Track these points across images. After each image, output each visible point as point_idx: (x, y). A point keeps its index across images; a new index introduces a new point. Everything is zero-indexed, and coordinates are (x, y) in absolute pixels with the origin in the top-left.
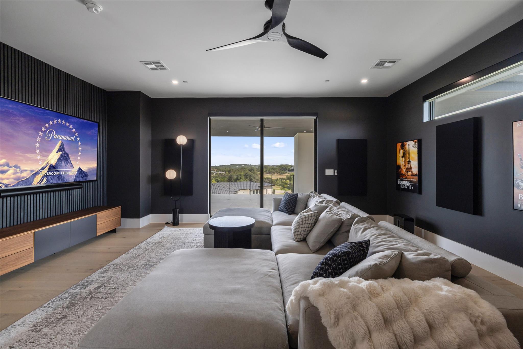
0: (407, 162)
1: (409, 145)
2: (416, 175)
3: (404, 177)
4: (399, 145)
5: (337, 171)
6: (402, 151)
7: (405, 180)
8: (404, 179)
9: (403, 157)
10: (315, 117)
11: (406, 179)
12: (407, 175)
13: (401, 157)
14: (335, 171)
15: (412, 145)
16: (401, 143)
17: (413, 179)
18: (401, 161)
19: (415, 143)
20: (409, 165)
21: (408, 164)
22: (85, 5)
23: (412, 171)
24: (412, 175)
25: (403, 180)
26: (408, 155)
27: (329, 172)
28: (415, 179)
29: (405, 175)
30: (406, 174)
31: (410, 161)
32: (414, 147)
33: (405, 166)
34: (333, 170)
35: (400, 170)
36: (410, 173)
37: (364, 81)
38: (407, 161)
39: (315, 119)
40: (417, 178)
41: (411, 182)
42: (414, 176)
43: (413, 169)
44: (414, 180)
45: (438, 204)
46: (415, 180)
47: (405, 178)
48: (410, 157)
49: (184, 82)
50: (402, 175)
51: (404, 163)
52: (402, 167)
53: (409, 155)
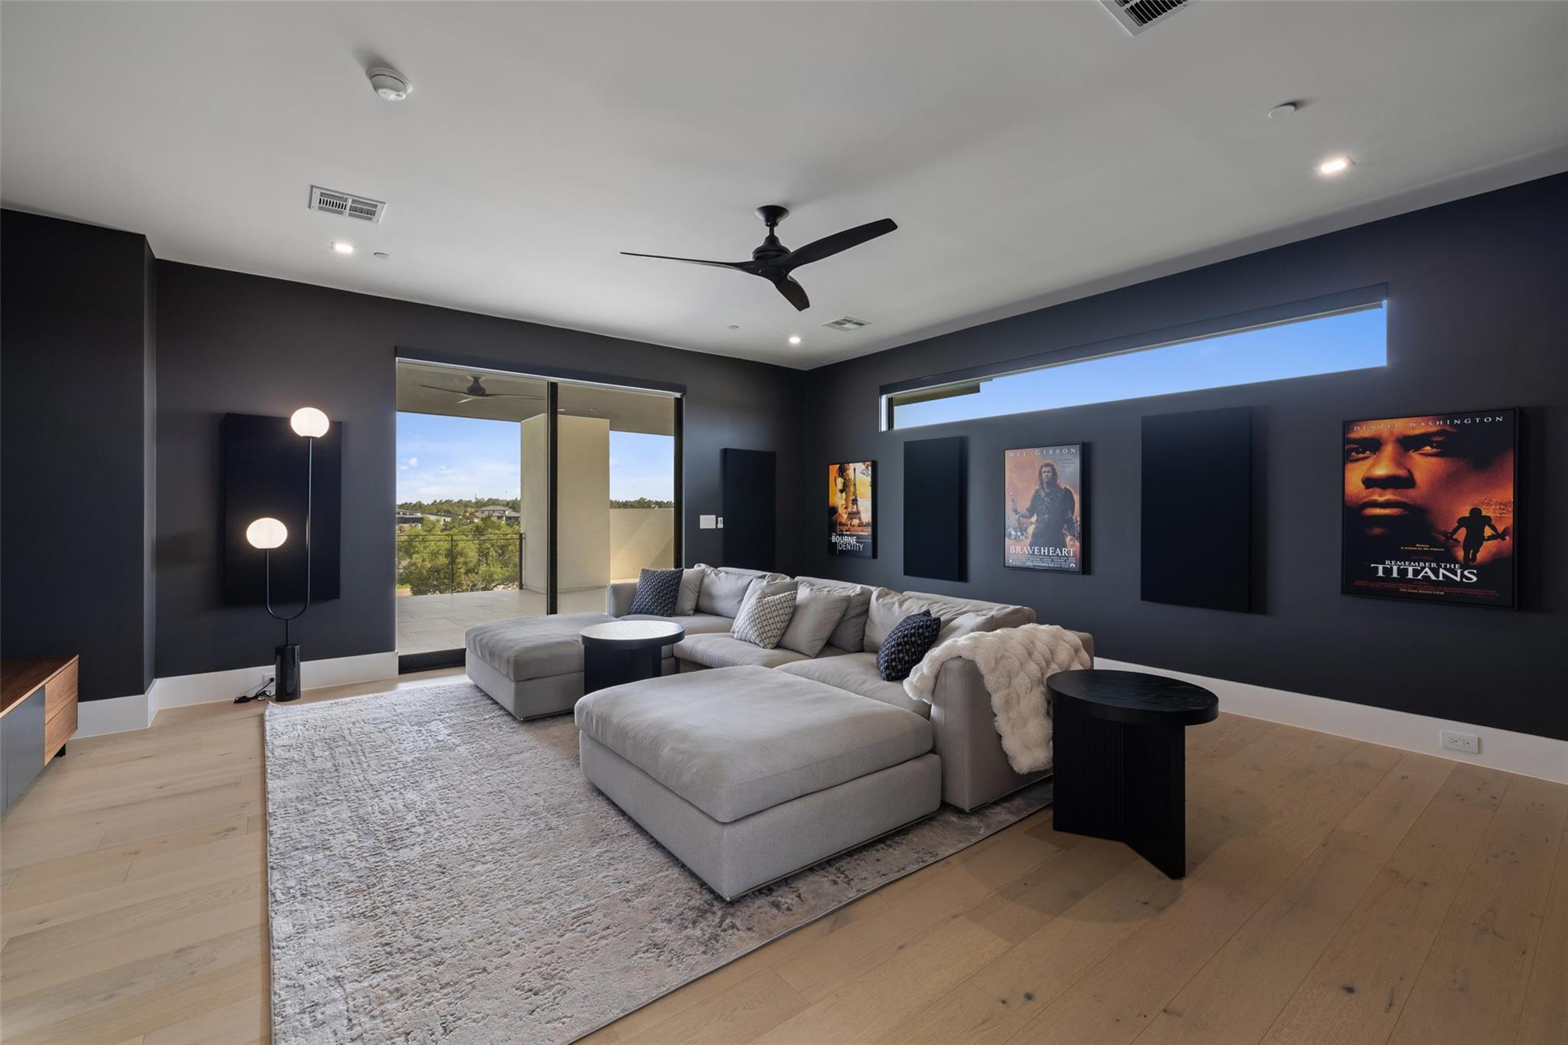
0: (851, 502)
1: (855, 469)
2: (867, 525)
3: (844, 530)
4: (834, 469)
5: (722, 519)
6: (840, 481)
7: (846, 535)
8: (845, 533)
9: (841, 491)
10: (678, 395)
11: (849, 533)
12: (851, 524)
13: (837, 492)
14: (719, 519)
15: (861, 470)
16: (838, 466)
17: (862, 531)
18: (837, 499)
19: (867, 468)
20: (855, 507)
21: (853, 504)
22: (371, 78)
23: (860, 518)
24: (861, 525)
25: (842, 535)
26: (852, 488)
27: (708, 522)
28: (867, 532)
29: (847, 526)
30: (849, 523)
31: (857, 500)
32: (864, 474)
33: (846, 508)
34: (714, 516)
35: (835, 516)
36: (856, 522)
37: (795, 340)
38: (851, 498)
39: (677, 399)
40: (869, 529)
41: (859, 537)
42: (865, 526)
43: (862, 514)
44: (864, 534)
45: (906, 573)
46: (866, 534)
47: (846, 531)
48: (858, 492)
49: (375, 254)
50: (840, 525)
51: (844, 502)
52: (841, 510)
53: (855, 489)
